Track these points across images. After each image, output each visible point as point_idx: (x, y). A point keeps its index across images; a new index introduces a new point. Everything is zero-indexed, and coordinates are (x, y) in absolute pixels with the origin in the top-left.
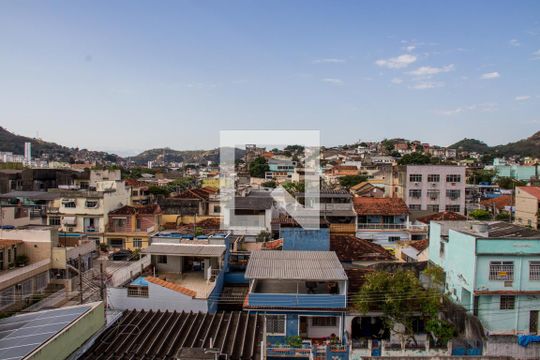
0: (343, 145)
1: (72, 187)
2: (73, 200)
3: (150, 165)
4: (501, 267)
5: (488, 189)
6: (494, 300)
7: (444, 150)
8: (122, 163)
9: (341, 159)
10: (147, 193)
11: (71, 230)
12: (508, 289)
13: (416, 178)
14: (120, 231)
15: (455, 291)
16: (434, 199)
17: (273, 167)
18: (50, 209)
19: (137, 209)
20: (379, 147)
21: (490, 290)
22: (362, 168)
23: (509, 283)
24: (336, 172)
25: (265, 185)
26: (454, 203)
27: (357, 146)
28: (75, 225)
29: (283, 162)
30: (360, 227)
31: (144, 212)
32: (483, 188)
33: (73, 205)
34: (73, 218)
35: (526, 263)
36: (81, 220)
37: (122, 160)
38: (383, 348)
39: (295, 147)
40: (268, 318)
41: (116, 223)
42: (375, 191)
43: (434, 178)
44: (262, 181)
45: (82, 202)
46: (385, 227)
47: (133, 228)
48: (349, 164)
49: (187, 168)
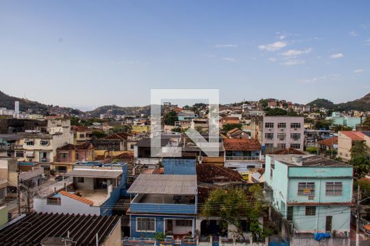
0: (233, 103)
1: (34, 131)
2: (32, 140)
3: (102, 117)
4: (306, 186)
5: (326, 133)
6: (301, 209)
7: (302, 106)
8: (82, 115)
9: (228, 112)
10: (90, 135)
11: (31, 161)
12: (311, 201)
13: (269, 125)
14: (64, 161)
15: (278, 203)
16: (282, 139)
17: (181, 118)
18: (17, 146)
19: (76, 146)
20: (258, 104)
21: (299, 202)
22: (242, 119)
23: (311, 197)
24: (224, 121)
25: (173, 130)
26: (295, 142)
27: (242, 104)
28: (33, 157)
29: (188, 114)
30: (227, 159)
31: (81, 149)
32: (322, 132)
33: (32, 143)
34: (32, 152)
35: (324, 183)
36: (37, 154)
37: (83, 113)
38: (220, 242)
39: (201, 105)
40: (139, 220)
41: (62, 156)
42: (243, 134)
43: (282, 125)
44: (172, 127)
45: (38, 141)
46: (245, 159)
47: (74, 159)
48: (233, 116)
49: (126, 118)
